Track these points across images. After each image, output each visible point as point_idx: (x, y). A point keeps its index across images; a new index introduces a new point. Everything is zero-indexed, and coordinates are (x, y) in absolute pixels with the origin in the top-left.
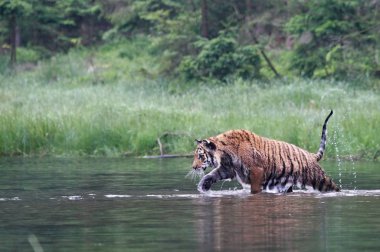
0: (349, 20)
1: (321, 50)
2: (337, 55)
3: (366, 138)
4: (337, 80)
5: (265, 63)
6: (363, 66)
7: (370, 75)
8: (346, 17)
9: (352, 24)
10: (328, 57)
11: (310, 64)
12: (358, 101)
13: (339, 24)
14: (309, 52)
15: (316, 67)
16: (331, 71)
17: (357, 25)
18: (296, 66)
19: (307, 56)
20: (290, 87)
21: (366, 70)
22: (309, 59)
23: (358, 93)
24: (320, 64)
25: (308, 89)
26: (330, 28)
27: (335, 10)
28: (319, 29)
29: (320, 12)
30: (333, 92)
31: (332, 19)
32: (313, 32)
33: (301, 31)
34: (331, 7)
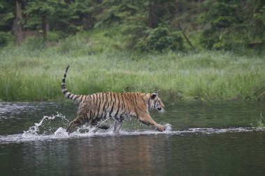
0: (232, 16)
1: (217, 33)
2: (226, 36)
3: (241, 88)
4: (226, 50)
5: (185, 40)
6: (241, 41)
7: (245, 46)
8: (231, 14)
9: (234, 18)
10: (220, 37)
11: (211, 41)
12: (238, 62)
13: (227, 18)
14: (210, 34)
15: (214, 42)
16: (223, 45)
17: (237, 18)
18: (203, 42)
19: (209, 37)
20: (199, 56)
21: (242, 44)
22: (210, 39)
23: (238, 58)
24: (216, 41)
25: (209, 56)
26: (221, 20)
27: (224, 10)
28: (216, 21)
29: (216, 11)
30: (223, 58)
31: (223, 15)
32: (212, 23)
33: (205, 23)
34: (222, 8)
